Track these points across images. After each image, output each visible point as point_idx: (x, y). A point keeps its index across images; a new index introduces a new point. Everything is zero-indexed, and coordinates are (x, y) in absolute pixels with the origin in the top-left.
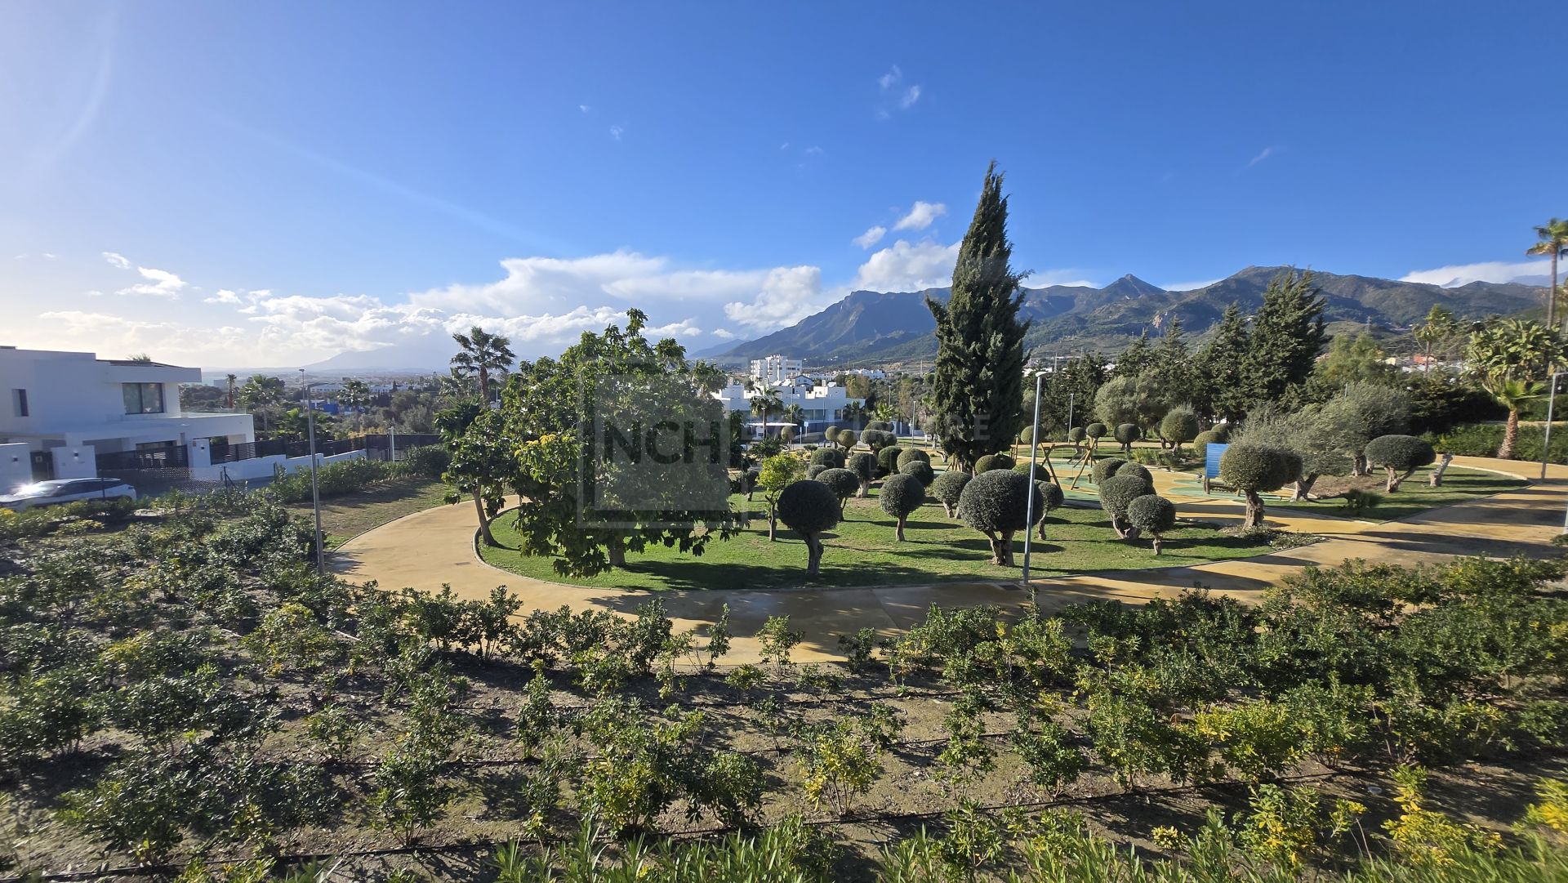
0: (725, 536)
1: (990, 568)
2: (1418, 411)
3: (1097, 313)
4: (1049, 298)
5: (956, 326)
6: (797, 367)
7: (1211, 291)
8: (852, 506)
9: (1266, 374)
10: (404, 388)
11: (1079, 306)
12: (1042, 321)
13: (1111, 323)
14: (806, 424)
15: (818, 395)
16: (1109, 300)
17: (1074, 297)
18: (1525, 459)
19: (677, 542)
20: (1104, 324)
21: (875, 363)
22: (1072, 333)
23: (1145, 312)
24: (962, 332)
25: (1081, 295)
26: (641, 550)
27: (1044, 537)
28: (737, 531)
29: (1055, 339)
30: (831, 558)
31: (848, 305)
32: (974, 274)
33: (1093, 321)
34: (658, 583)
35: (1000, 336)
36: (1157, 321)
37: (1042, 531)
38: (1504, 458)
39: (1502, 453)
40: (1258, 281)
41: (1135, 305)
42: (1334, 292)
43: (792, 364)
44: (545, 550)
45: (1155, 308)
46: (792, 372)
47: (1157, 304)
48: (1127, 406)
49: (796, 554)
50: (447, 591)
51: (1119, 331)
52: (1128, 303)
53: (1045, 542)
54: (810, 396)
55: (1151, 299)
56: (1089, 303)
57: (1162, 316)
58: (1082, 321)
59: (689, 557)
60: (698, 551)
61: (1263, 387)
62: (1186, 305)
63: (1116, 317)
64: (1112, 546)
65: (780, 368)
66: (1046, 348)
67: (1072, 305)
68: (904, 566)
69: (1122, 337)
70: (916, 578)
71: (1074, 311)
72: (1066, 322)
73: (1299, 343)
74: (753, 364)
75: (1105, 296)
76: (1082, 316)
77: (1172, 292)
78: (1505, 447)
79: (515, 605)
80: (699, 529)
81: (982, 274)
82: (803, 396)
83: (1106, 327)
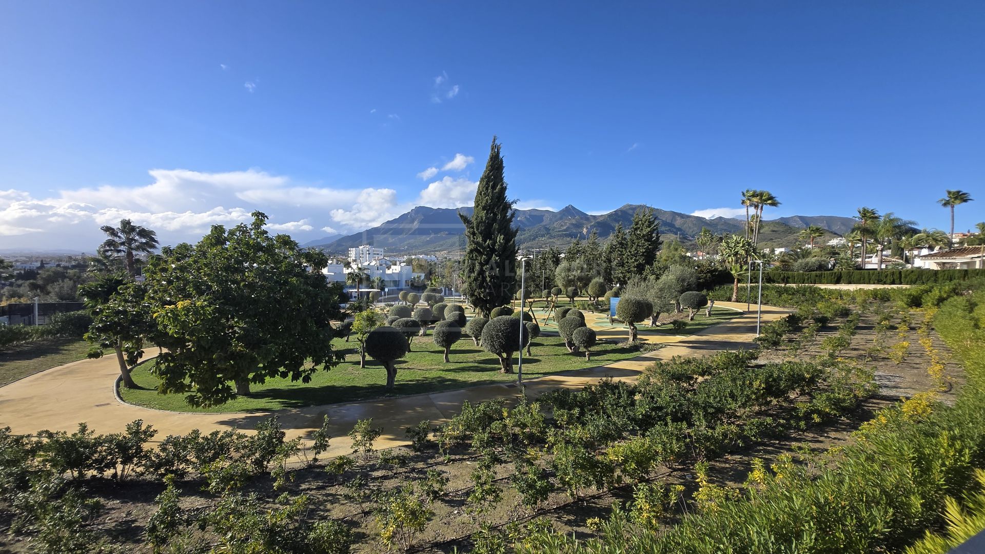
0: (327, 368)
1: (500, 375)
2: (700, 279)
3: (555, 225)
4: (530, 216)
5: (477, 230)
6: (380, 253)
7: (610, 215)
8: (416, 342)
9: (636, 260)
10: (52, 266)
11: (546, 221)
12: (526, 229)
13: (562, 231)
14: (386, 290)
15: (394, 271)
16: (561, 219)
17: (544, 216)
18: (742, 302)
19: (291, 374)
20: (559, 231)
21: (431, 251)
22: (543, 236)
23: (579, 226)
24: (481, 233)
25: (547, 215)
26: (263, 381)
27: (530, 355)
28: (335, 364)
29: (534, 239)
30: (403, 376)
31: (413, 214)
32: (487, 200)
33: (553, 230)
34: (275, 405)
35: (502, 236)
36: (585, 231)
37: (529, 351)
38: (734, 302)
39: (733, 300)
40: (631, 212)
41: (574, 222)
42: (664, 219)
43: (376, 251)
44: (181, 388)
45: (583, 224)
46: (377, 256)
47: (585, 222)
48: (572, 277)
49: (378, 376)
50: (83, 428)
51: (567, 236)
52: (569, 222)
53: (531, 357)
54: (389, 272)
55: (582, 218)
56: (551, 220)
57: (587, 228)
58: (547, 229)
59: (300, 384)
60: (307, 379)
61: (634, 267)
62: (598, 223)
63: (565, 228)
64: (565, 357)
65: (369, 254)
66: (529, 244)
67: (542, 221)
68: (449, 378)
69: (568, 239)
70: (456, 385)
71: (543, 223)
72: (540, 230)
73: (650, 245)
74: (350, 251)
75: (559, 216)
76: (548, 227)
77: (591, 216)
78: (734, 297)
79: (149, 434)
80: (308, 364)
81: (492, 199)
82: (384, 272)
83: (560, 233)
